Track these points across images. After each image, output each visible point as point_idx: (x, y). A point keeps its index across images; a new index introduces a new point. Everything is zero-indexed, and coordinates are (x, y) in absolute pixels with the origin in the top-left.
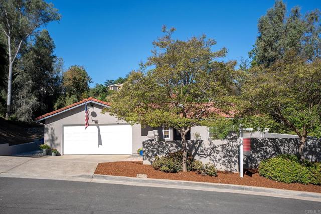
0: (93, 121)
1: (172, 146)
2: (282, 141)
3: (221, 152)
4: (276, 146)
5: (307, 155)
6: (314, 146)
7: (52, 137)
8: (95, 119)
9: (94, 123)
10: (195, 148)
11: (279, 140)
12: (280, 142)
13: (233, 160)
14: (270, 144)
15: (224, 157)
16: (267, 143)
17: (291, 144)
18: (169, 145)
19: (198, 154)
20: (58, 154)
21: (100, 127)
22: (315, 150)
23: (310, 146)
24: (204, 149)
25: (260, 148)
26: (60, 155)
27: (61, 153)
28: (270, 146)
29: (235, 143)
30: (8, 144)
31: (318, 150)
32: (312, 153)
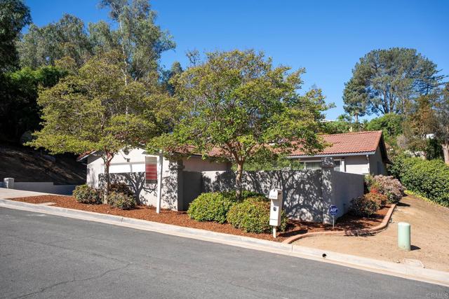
0: (125, 159)
1: (122, 179)
2: (264, 175)
3: (165, 187)
4: (256, 182)
5: (292, 194)
6: (303, 182)
8: (127, 157)
10: (141, 181)
11: (260, 173)
12: (261, 177)
13: (173, 196)
14: (249, 179)
15: (168, 192)
16: (246, 179)
17: (274, 180)
18: (120, 178)
19: (144, 188)
21: (133, 165)
22: (304, 187)
23: (297, 182)
28: (249, 183)
29: (175, 175)
30: (52, 183)
31: (307, 187)
32: (299, 191)
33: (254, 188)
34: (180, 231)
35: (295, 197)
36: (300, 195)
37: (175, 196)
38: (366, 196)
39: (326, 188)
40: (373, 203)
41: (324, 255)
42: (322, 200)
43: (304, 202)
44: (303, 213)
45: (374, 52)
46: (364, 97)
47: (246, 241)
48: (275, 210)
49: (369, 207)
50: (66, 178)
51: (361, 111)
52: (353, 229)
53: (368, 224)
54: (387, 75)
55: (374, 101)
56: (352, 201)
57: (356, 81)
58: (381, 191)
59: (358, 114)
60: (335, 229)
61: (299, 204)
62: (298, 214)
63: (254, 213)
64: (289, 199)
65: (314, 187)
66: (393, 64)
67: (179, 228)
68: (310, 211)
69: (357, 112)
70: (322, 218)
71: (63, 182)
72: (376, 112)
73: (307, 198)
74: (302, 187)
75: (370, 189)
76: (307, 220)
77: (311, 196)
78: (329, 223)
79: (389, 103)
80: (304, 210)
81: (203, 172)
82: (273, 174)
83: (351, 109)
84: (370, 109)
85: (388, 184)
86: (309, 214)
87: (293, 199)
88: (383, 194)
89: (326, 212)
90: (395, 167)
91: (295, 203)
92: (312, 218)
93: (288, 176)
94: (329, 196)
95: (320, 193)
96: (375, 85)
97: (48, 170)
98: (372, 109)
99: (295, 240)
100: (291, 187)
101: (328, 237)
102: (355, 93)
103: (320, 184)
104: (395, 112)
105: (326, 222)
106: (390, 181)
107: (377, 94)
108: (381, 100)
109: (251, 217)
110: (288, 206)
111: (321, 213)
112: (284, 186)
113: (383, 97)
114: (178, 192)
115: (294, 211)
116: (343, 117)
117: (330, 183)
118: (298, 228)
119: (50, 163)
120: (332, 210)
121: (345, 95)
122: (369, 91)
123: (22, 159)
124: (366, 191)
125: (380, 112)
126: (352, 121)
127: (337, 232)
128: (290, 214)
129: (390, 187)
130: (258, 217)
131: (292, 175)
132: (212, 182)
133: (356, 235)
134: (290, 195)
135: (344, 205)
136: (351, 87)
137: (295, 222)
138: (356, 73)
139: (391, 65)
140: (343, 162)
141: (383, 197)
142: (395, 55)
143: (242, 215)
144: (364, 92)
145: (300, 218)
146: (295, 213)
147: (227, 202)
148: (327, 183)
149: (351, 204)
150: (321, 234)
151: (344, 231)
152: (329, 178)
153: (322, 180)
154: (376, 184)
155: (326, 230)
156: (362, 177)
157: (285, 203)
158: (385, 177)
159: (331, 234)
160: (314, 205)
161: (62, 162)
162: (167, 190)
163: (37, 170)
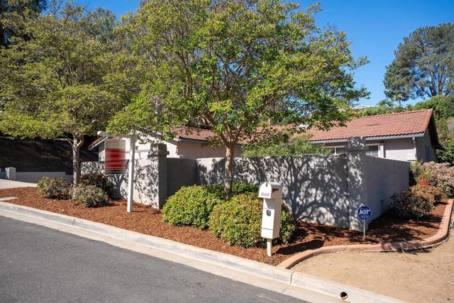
2: (270, 162)
4: (260, 170)
5: (307, 188)
6: (321, 171)
11: (265, 160)
12: (267, 165)
13: (154, 189)
14: (251, 167)
15: (149, 184)
16: (248, 167)
17: (283, 168)
19: (125, 180)
22: (323, 178)
23: (313, 171)
25: (237, 174)
28: (252, 172)
29: (156, 163)
30: (65, 173)
31: (327, 177)
32: (316, 183)
33: (258, 179)
34: (138, 241)
35: (310, 192)
36: (317, 190)
37: (156, 190)
38: (413, 189)
39: (353, 179)
40: (424, 200)
41: (344, 295)
42: (348, 197)
43: (322, 199)
44: (321, 214)
45: (421, 30)
46: (408, 80)
47: (224, 262)
48: (269, 214)
49: (418, 206)
51: (404, 95)
52: (394, 240)
53: (418, 232)
54: (435, 54)
55: (420, 84)
56: (392, 197)
57: (399, 63)
58: (434, 182)
59: (400, 99)
60: (367, 240)
61: (315, 202)
62: (314, 215)
63: (242, 217)
64: (302, 194)
65: (337, 178)
66: (442, 41)
67: (138, 235)
68: (332, 211)
69: (400, 96)
70: (349, 221)
72: (422, 95)
73: (327, 194)
74: (319, 178)
75: (417, 179)
76: (328, 224)
77: (332, 190)
78: (357, 229)
79: (437, 85)
80: (323, 210)
81: (198, 159)
82: (282, 160)
83: (393, 93)
84: (415, 93)
85: (443, 173)
86: (329, 216)
87: (307, 195)
88: (435, 185)
89: (353, 214)
90: (447, 153)
91: (311, 200)
92: (333, 221)
93: (301, 163)
94: (358, 191)
95: (345, 186)
96: (421, 66)
98: (417, 93)
99: (301, 260)
100: (305, 178)
101: (355, 254)
102: (397, 76)
103: (346, 174)
104: (444, 94)
105: (353, 228)
106: (444, 169)
107: (423, 76)
108: (428, 82)
109: (237, 223)
110: (301, 203)
111: (347, 215)
112: (296, 177)
113: (430, 79)
114: (160, 184)
115: (309, 210)
116: (384, 103)
117: (359, 172)
118: (310, 238)
120: (361, 212)
121: (386, 79)
122: (414, 73)
124: (413, 182)
125: (426, 96)
126: (394, 107)
127: (369, 246)
128: (304, 214)
129: (446, 177)
130: (248, 223)
131: (307, 162)
132: (208, 171)
133: (400, 250)
134: (303, 188)
135: (381, 201)
136: (393, 70)
137: (309, 226)
138: (400, 55)
139: (441, 43)
140: (382, 147)
141: (437, 190)
142: (445, 31)
143: (225, 220)
144: (408, 74)
145: (317, 220)
146: (311, 213)
147: (211, 199)
148: (356, 173)
149: (392, 201)
150: (345, 249)
151: (380, 245)
152: (358, 166)
153: (347, 169)
154: (426, 173)
155: (353, 241)
156: (407, 164)
157: (298, 199)
158: (438, 165)
159: (359, 249)
160: (337, 203)
162: (149, 181)
163: (52, 160)
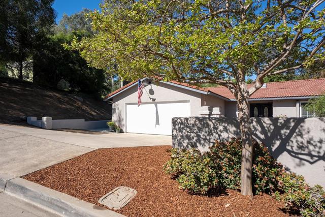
0: (150, 98)
7: (120, 118)
8: (152, 97)
9: (151, 100)
10: (281, 138)
20: (121, 132)
21: (158, 105)
24: (309, 142)
26: (123, 132)
27: (124, 131)
30: (84, 120)
50: (92, 115)
71: (90, 118)
97: (79, 108)
119: (79, 102)
123: (59, 99)
161: (88, 102)
163: (70, 109)
